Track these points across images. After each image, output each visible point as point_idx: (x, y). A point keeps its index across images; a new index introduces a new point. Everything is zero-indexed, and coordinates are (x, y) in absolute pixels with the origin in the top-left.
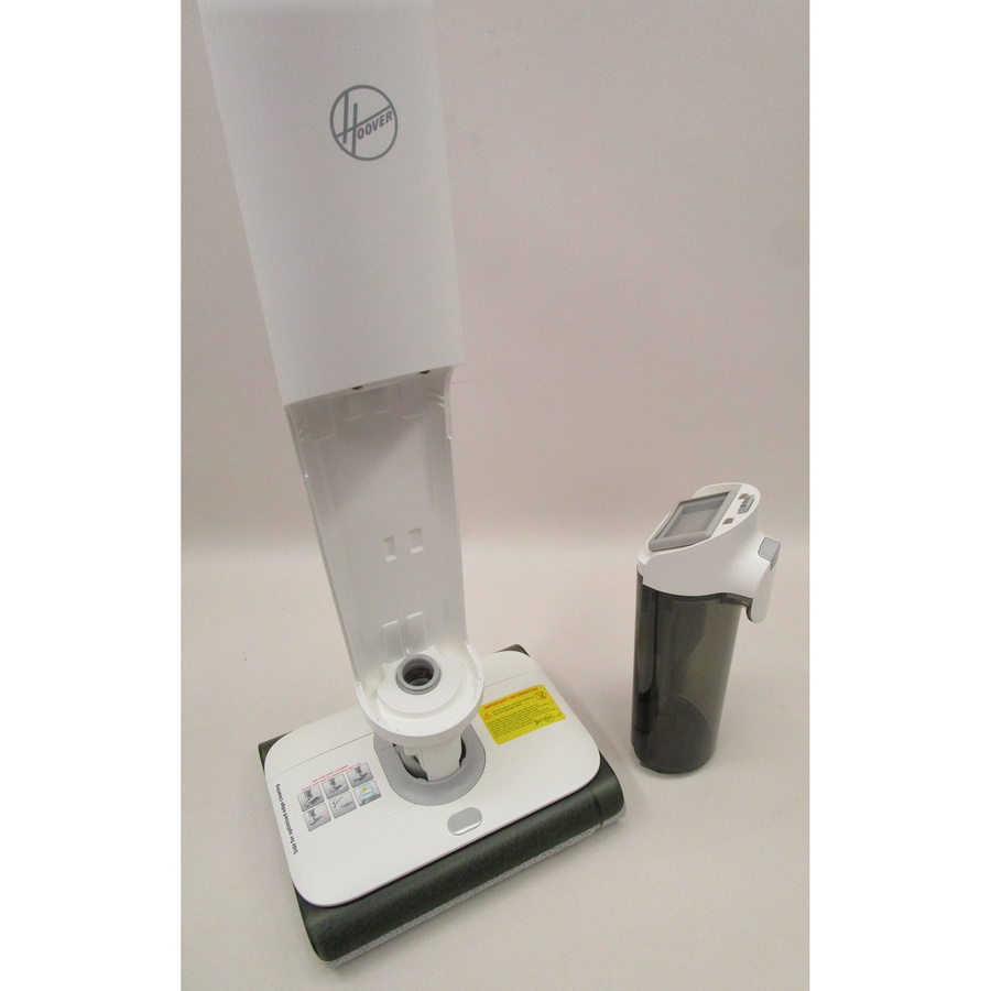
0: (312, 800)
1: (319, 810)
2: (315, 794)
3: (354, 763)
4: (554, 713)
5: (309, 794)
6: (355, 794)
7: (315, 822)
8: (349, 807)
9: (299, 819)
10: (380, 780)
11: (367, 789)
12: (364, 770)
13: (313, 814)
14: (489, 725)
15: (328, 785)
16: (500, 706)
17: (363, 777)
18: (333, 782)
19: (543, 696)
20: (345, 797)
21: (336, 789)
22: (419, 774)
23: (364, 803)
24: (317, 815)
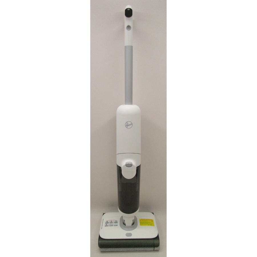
0: (107, 222)
1: (107, 224)
2: (108, 222)
3: (116, 220)
4: (153, 225)
5: (107, 221)
6: (114, 224)
7: (106, 226)
8: (112, 225)
9: (104, 224)
10: (119, 224)
11: (116, 224)
12: (117, 221)
13: (106, 224)
14: (140, 222)
15: (110, 221)
16: (144, 220)
17: (116, 222)
18: (111, 221)
19: (152, 221)
20: (112, 224)
21: (111, 222)
22: (124, 224)
23: (114, 226)
24: (107, 225)
